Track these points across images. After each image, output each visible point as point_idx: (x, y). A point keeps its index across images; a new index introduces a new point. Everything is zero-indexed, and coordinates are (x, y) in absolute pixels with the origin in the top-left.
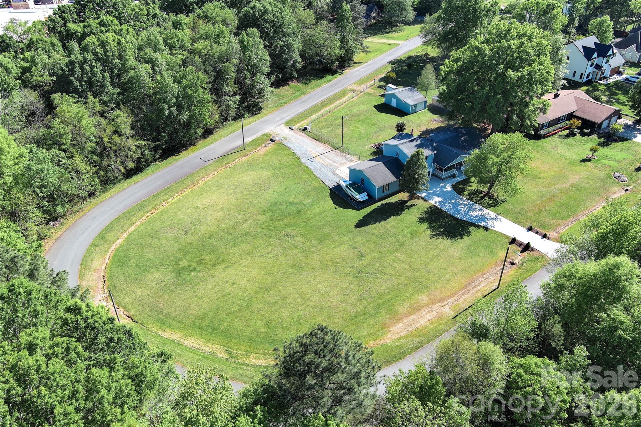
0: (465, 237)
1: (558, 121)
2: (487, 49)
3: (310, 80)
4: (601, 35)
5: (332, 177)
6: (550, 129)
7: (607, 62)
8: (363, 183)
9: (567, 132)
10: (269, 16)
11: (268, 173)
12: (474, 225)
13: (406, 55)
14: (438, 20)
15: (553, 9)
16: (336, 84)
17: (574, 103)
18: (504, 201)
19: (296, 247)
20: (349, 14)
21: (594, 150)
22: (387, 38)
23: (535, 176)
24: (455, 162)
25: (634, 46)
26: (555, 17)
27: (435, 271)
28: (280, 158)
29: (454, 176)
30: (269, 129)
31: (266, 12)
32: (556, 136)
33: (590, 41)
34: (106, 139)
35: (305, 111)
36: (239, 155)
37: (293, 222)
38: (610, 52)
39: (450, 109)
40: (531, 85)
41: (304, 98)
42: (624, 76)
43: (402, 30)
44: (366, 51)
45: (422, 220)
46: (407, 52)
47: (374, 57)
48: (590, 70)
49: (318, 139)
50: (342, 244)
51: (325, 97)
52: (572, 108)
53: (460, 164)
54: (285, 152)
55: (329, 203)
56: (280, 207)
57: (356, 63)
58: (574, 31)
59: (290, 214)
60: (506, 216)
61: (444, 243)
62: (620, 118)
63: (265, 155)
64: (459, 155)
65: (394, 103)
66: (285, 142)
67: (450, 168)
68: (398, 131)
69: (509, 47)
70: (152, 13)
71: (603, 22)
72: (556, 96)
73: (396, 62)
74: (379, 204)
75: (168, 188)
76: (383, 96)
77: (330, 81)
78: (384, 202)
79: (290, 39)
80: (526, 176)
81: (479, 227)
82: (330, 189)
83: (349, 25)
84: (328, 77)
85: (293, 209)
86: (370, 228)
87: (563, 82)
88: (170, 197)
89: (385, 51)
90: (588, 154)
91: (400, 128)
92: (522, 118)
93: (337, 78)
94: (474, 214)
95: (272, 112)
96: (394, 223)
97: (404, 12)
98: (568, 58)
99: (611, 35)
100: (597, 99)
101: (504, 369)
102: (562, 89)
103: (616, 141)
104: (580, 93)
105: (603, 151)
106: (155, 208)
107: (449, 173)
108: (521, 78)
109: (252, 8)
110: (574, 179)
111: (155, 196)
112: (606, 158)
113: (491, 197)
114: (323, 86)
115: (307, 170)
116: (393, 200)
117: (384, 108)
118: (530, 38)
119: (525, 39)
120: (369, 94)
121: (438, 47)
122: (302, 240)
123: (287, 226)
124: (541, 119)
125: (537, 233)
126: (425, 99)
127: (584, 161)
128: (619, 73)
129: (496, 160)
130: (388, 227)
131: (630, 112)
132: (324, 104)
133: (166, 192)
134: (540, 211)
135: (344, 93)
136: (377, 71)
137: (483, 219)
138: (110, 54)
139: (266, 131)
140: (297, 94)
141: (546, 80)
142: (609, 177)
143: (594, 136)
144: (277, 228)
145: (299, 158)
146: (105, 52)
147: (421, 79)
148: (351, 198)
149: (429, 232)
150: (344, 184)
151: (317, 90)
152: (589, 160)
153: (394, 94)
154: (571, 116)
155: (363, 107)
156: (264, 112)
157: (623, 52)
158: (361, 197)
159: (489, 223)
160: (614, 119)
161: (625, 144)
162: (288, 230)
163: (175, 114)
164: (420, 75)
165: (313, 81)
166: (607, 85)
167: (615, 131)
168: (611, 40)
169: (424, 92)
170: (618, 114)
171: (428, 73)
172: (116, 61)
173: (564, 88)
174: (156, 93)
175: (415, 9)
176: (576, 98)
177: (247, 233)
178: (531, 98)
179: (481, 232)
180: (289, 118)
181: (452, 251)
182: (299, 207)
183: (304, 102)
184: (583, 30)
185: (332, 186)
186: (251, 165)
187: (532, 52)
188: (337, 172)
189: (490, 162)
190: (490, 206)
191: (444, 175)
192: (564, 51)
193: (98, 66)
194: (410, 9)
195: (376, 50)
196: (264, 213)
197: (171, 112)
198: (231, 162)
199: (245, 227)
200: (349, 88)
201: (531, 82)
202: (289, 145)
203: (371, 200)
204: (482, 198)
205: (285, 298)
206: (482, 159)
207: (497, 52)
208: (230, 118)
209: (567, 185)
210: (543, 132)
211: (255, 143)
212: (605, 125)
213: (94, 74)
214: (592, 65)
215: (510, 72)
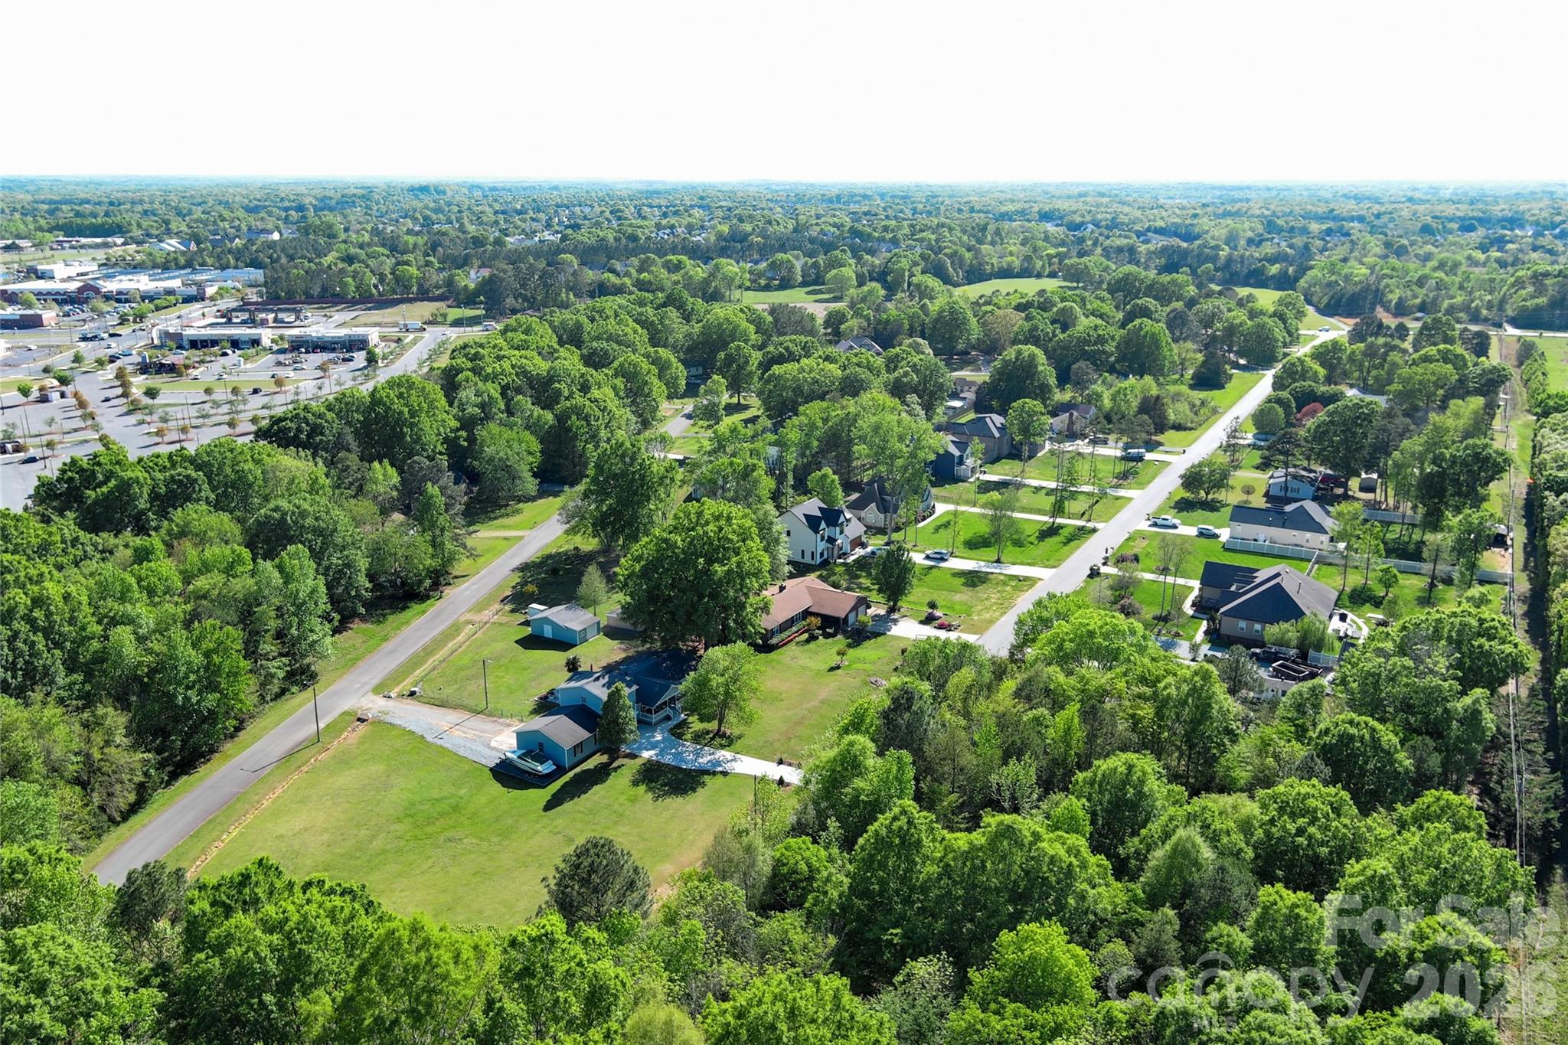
0: (700, 790)
1: (791, 622)
2: (678, 539)
3: (384, 616)
4: (827, 496)
5: (487, 751)
6: (783, 636)
7: (842, 532)
8: (541, 750)
9: (806, 636)
10: (309, 521)
11: (377, 768)
12: (707, 772)
13: (540, 554)
14: (586, 495)
15: (753, 470)
16: (437, 615)
17: (807, 596)
18: (740, 737)
19: (470, 852)
20: (440, 500)
21: (841, 653)
22: (497, 528)
23: (774, 699)
24: (666, 698)
25: (873, 505)
26: (756, 482)
27: (675, 835)
28: (389, 743)
29: (668, 718)
30: (347, 704)
31: (303, 514)
32: (793, 643)
33: (812, 506)
34: (97, 756)
35: (400, 666)
36: (314, 750)
37: (451, 823)
38: (842, 519)
39: (640, 628)
40: (743, 579)
41: (388, 646)
42: (869, 549)
43: (517, 512)
44: (472, 555)
45: (635, 783)
46: (542, 549)
47: (486, 564)
48: (822, 546)
49: (442, 704)
50: (536, 833)
51: (427, 639)
52: (806, 603)
53: (673, 700)
54: (394, 733)
55: (497, 788)
56: (421, 807)
57: (456, 577)
58: (791, 491)
59: (442, 815)
60: (747, 754)
61: (675, 803)
62: (869, 607)
63: (361, 742)
64: (668, 688)
65: (548, 632)
66: (388, 719)
67: (660, 708)
68: (569, 670)
69: (706, 533)
70: (68, 537)
71: (825, 476)
72: (782, 589)
73: (524, 568)
74: (571, 774)
75: (211, 821)
76: (527, 623)
77: (424, 612)
78: (578, 770)
79: (350, 552)
80: (763, 701)
81: (714, 773)
82: (491, 770)
83: (441, 518)
84: (416, 607)
85: (443, 806)
86: (568, 806)
87: (787, 569)
88: (223, 832)
89: (502, 552)
90: (835, 660)
91: (572, 666)
92: (741, 624)
93: (433, 607)
94: (703, 760)
95: (341, 676)
96: (602, 793)
97: (517, 482)
98: (789, 533)
99: (839, 493)
100: (836, 585)
101: (769, 853)
102: (790, 578)
103: (869, 638)
104: (812, 579)
105: (852, 653)
106: (204, 852)
107: (662, 714)
108: (729, 572)
109: (273, 510)
110: (824, 693)
111: (196, 835)
112: (858, 660)
113: (723, 736)
114: (415, 623)
115: (443, 751)
116: (590, 764)
117: (533, 642)
118: (729, 519)
119: (722, 522)
120: (501, 624)
121: (594, 536)
122: (475, 841)
123: (444, 830)
124: (766, 622)
125: (790, 765)
126: (596, 619)
127: (832, 669)
128: (863, 545)
129: (721, 680)
130: (596, 798)
131: (880, 598)
132: (428, 651)
133: (211, 827)
134: (789, 739)
135: (456, 628)
136: (500, 586)
137: (718, 763)
138: (57, 618)
139: (346, 708)
140: (371, 642)
141: (760, 571)
142: (865, 683)
143: (839, 637)
144: (429, 836)
145: (422, 737)
146: (49, 615)
147: (582, 590)
148: (530, 774)
149: (650, 795)
150: (514, 756)
151: (406, 631)
152: (838, 667)
153: (546, 618)
154: (806, 613)
155: (498, 646)
156: (323, 679)
157: (863, 514)
158: (544, 768)
159: (728, 767)
160: (861, 609)
161: (879, 639)
162: (449, 834)
163: (194, 700)
164: (580, 582)
165: (391, 618)
166: (845, 564)
167: (865, 625)
168: (841, 499)
169: (591, 609)
170: (864, 603)
171: (593, 577)
172: (66, 629)
173: (791, 576)
174: (153, 672)
175: (535, 475)
176: (808, 588)
177: (384, 852)
178: (746, 595)
179: (720, 778)
180: (376, 681)
181: (689, 808)
182: (453, 801)
183: (391, 652)
184: (802, 487)
185: (492, 765)
186: (344, 761)
187: (735, 538)
188: (493, 744)
189: (714, 684)
190: (722, 747)
191: (655, 718)
192: (779, 527)
193: (39, 639)
194: (527, 475)
195: (488, 551)
196: (399, 820)
197: (187, 699)
198: (303, 764)
199: (378, 844)
200: (463, 619)
201: (742, 576)
202: (397, 722)
203: (560, 771)
204: (712, 739)
205: (480, 912)
206: (703, 684)
207: (691, 543)
208: (268, 698)
209: (815, 703)
210: (774, 641)
211: (336, 729)
212: (852, 619)
213: (35, 654)
214: (822, 539)
215: (716, 567)
